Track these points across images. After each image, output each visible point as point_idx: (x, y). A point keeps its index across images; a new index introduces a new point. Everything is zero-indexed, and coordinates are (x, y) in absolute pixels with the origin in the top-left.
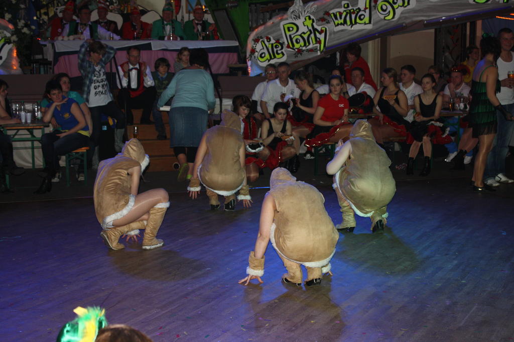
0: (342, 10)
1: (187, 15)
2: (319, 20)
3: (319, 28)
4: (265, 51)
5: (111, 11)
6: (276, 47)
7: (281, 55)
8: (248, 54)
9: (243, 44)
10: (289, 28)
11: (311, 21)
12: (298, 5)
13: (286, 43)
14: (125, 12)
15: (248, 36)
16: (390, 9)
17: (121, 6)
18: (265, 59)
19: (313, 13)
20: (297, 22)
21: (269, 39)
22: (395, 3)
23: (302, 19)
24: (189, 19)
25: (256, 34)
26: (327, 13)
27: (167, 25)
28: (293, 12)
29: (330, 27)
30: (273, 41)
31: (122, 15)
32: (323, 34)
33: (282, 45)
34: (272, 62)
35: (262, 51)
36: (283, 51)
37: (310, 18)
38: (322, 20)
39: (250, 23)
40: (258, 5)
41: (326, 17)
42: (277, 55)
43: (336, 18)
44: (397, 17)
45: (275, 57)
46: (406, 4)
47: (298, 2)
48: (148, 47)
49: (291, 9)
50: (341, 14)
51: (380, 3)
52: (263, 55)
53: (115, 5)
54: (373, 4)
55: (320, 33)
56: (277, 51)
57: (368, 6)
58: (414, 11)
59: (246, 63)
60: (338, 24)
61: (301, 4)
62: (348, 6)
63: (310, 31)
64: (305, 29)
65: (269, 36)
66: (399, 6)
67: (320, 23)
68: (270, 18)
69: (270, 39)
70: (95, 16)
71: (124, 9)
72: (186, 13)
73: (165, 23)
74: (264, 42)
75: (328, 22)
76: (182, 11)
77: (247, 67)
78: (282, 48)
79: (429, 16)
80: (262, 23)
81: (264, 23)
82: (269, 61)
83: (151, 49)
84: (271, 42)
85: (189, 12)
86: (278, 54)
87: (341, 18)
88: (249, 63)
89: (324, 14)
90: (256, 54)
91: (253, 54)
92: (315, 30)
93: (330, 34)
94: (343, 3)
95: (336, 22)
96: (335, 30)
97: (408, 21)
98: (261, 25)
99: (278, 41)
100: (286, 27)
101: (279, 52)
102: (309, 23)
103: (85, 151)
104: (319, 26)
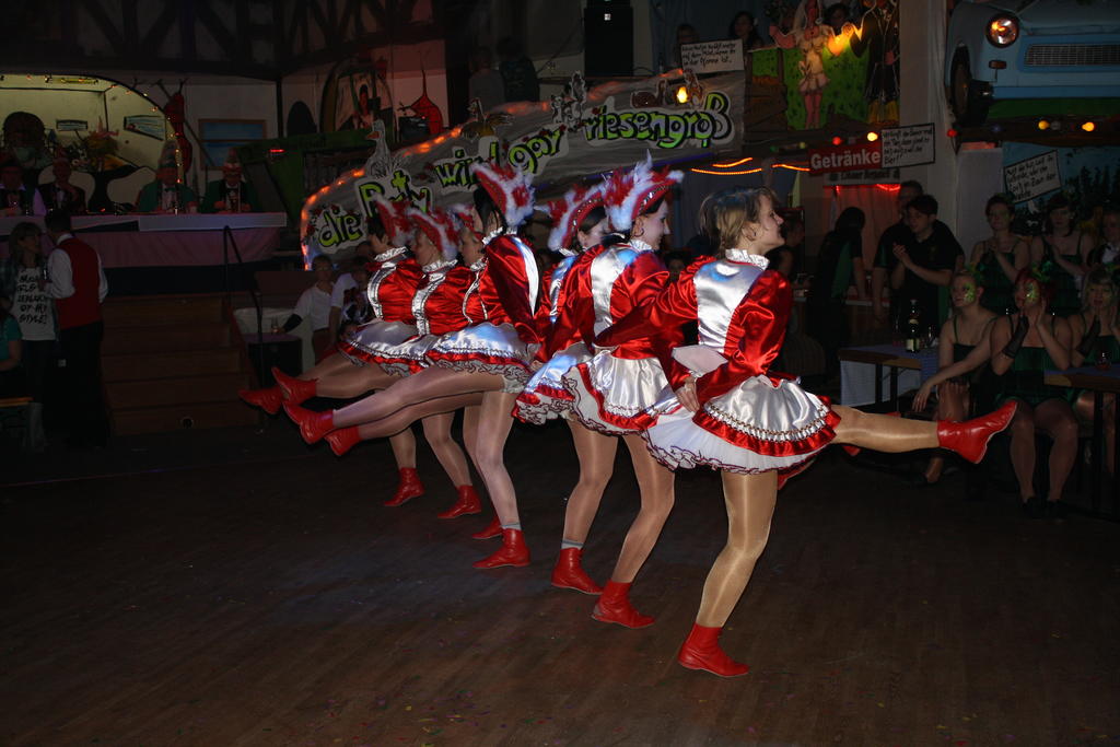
0: (453, 160)
1: (204, 173)
2: (417, 178)
3: (417, 190)
4: (331, 228)
5: (75, 168)
6: (348, 221)
7: (357, 235)
8: (303, 233)
9: (294, 220)
10: (368, 191)
11: (404, 179)
12: (382, 153)
13: (365, 215)
14: (100, 170)
15: (302, 205)
16: (528, 158)
17: (92, 161)
18: (331, 241)
19: (407, 167)
20: (381, 181)
21: (337, 210)
22: (537, 150)
23: (390, 176)
24: (206, 179)
25: (316, 202)
26: (430, 167)
27: (167, 190)
28: (374, 164)
29: (435, 188)
30: (343, 213)
31: (94, 174)
32: (424, 200)
33: (358, 218)
34: (343, 246)
35: (327, 229)
36: (361, 227)
37: (402, 175)
38: (422, 176)
39: (306, 185)
40: (318, 155)
41: (427, 171)
42: (350, 235)
43: (444, 175)
44: (540, 170)
45: (347, 238)
46: (554, 150)
47: (382, 149)
48: (134, 226)
49: (371, 161)
50: (451, 167)
51: (513, 150)
52: (328, 236)
53: (82, 158)
54: (501, 151)
55: (420, 197)
56: (350, 228)
57: (494, 155)
58: (566, 161)
59: (301, 249)
60: (447, 184)
61: (387, 152)
62: (462, 155)
63: (403, 194)
64: (395, 193)
65: (337, 205)
66: (543, 153)
67: (419, 181)
68: (338, 176)
69: (339, 211)
70: (47, 177)
71: (97, 165)
72: (202, 169)
73: (164, 187)
74: (328, 213)
75: (431, 181)
76: (195, 168)
77: (302, 255)
78: (358, 223)
79: (590, 169)
80: (324, 181)
81: (329, 183)
82: (338, 244)
83: (137, 229)
84: (340, 215)
85: (206, 169)
86: (352, 233)
87: (451, 174)
88: (305, 250)
89: (425, 167)
90: (316, 233)
91: (312, 233)
92: (411, 193)
93: (436, 200)
94: (455, 149)
95: (445, 180)
96: (444, 194)
97: (557, 178)
98: (324, 186)
99: (351, 212)
100: (364, 188)
101: (354, 230)
102: (400, 182)
103: (26, 403)
104: (417, 186)
